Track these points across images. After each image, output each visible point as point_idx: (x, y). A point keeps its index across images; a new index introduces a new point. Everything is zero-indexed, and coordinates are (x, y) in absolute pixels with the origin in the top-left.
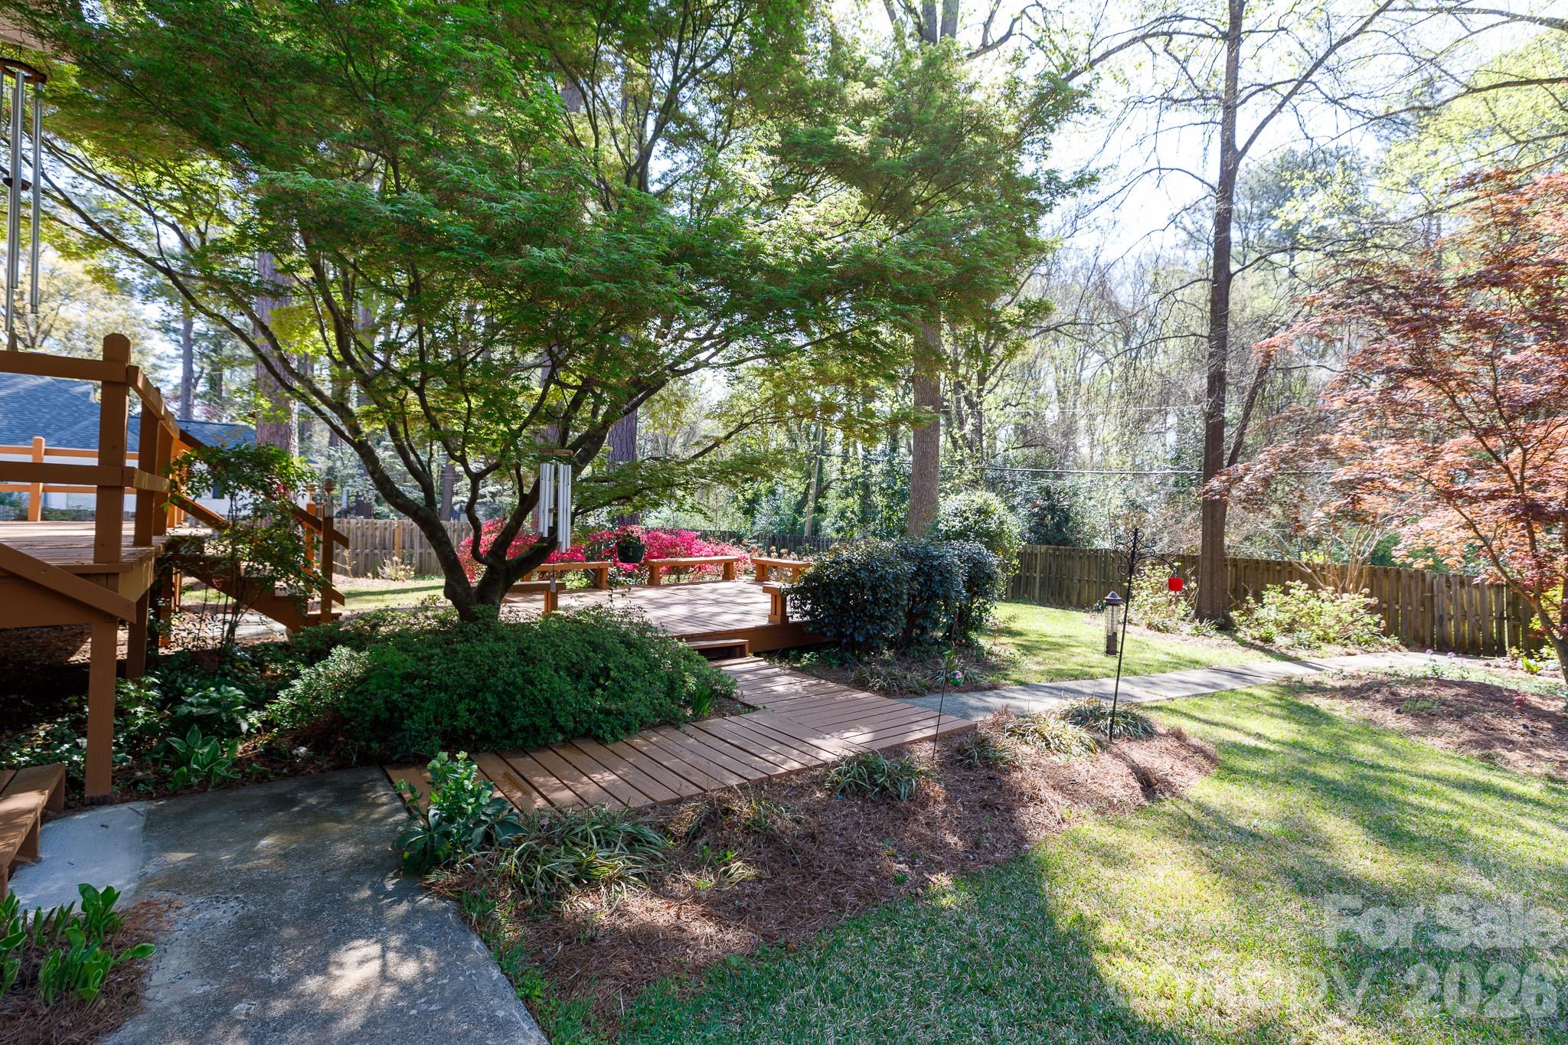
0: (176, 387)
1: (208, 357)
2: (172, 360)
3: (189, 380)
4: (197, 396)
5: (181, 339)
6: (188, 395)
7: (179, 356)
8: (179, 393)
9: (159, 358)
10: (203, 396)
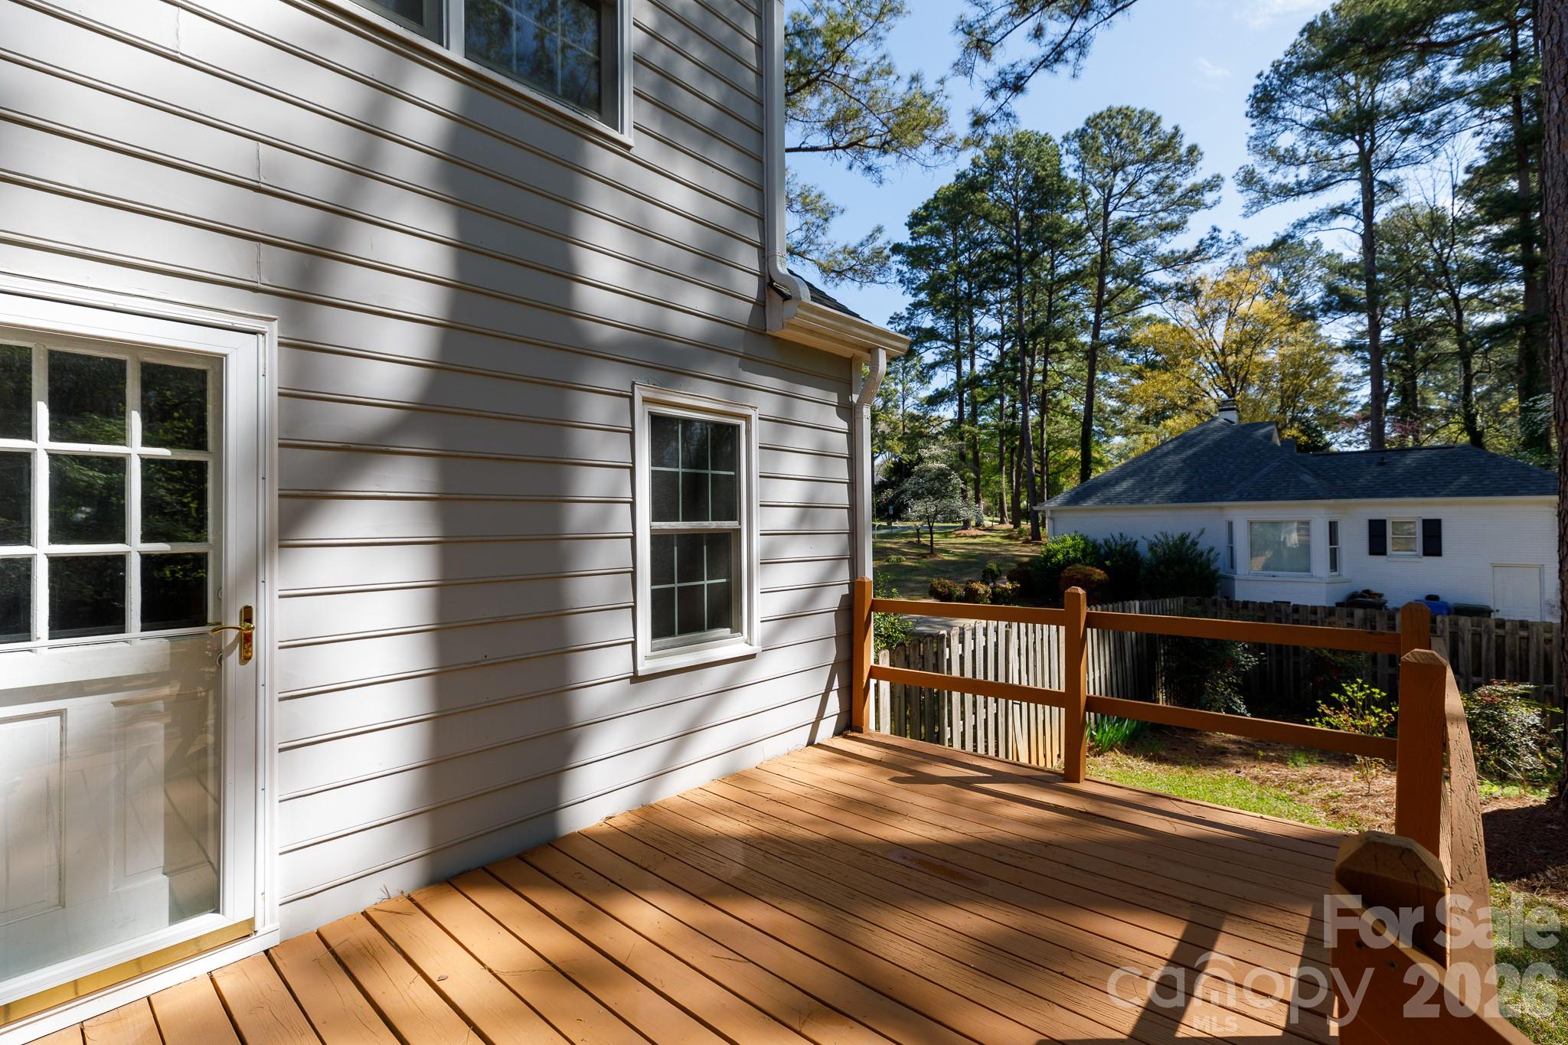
0: (1365, 406)
1: (1397, 366)
2: (1359, 379)
3: (1378, 396)
4: (1388, 412)
5: (1367, 355)
6: (1380, 414)
7: (1365, 374)
8: (1368, 413)
9: (1347, 381)
10: (1394, 411)
